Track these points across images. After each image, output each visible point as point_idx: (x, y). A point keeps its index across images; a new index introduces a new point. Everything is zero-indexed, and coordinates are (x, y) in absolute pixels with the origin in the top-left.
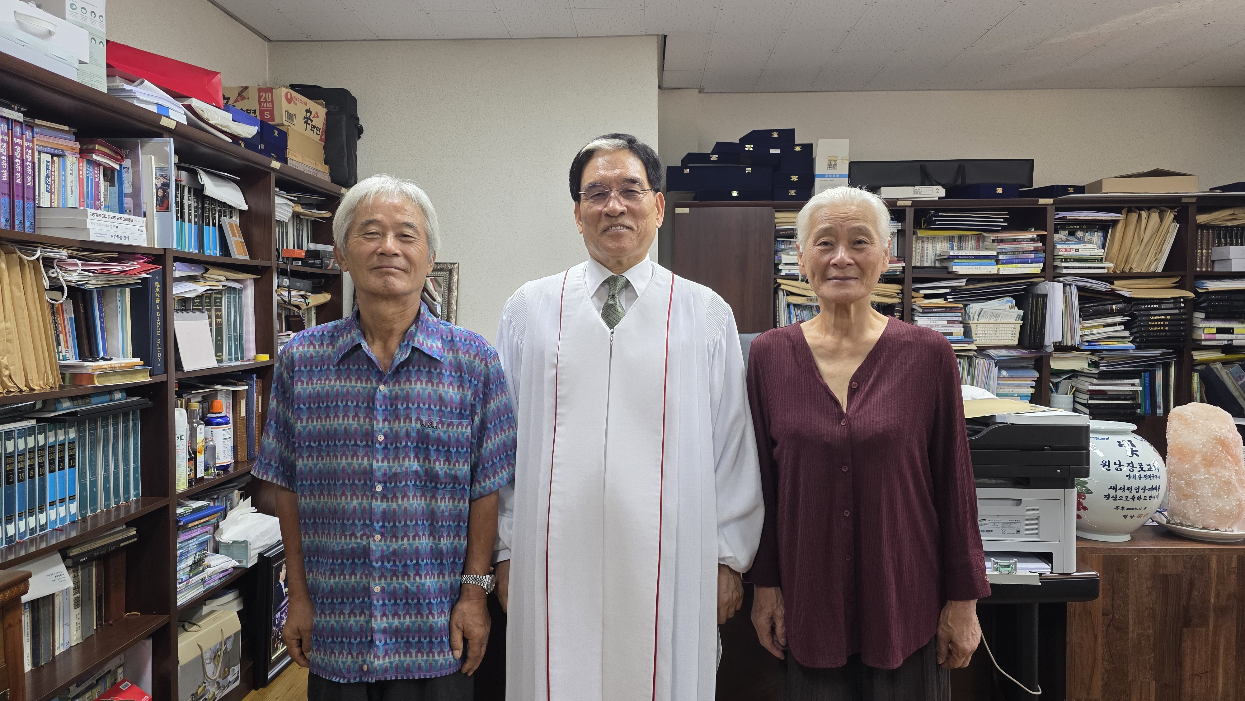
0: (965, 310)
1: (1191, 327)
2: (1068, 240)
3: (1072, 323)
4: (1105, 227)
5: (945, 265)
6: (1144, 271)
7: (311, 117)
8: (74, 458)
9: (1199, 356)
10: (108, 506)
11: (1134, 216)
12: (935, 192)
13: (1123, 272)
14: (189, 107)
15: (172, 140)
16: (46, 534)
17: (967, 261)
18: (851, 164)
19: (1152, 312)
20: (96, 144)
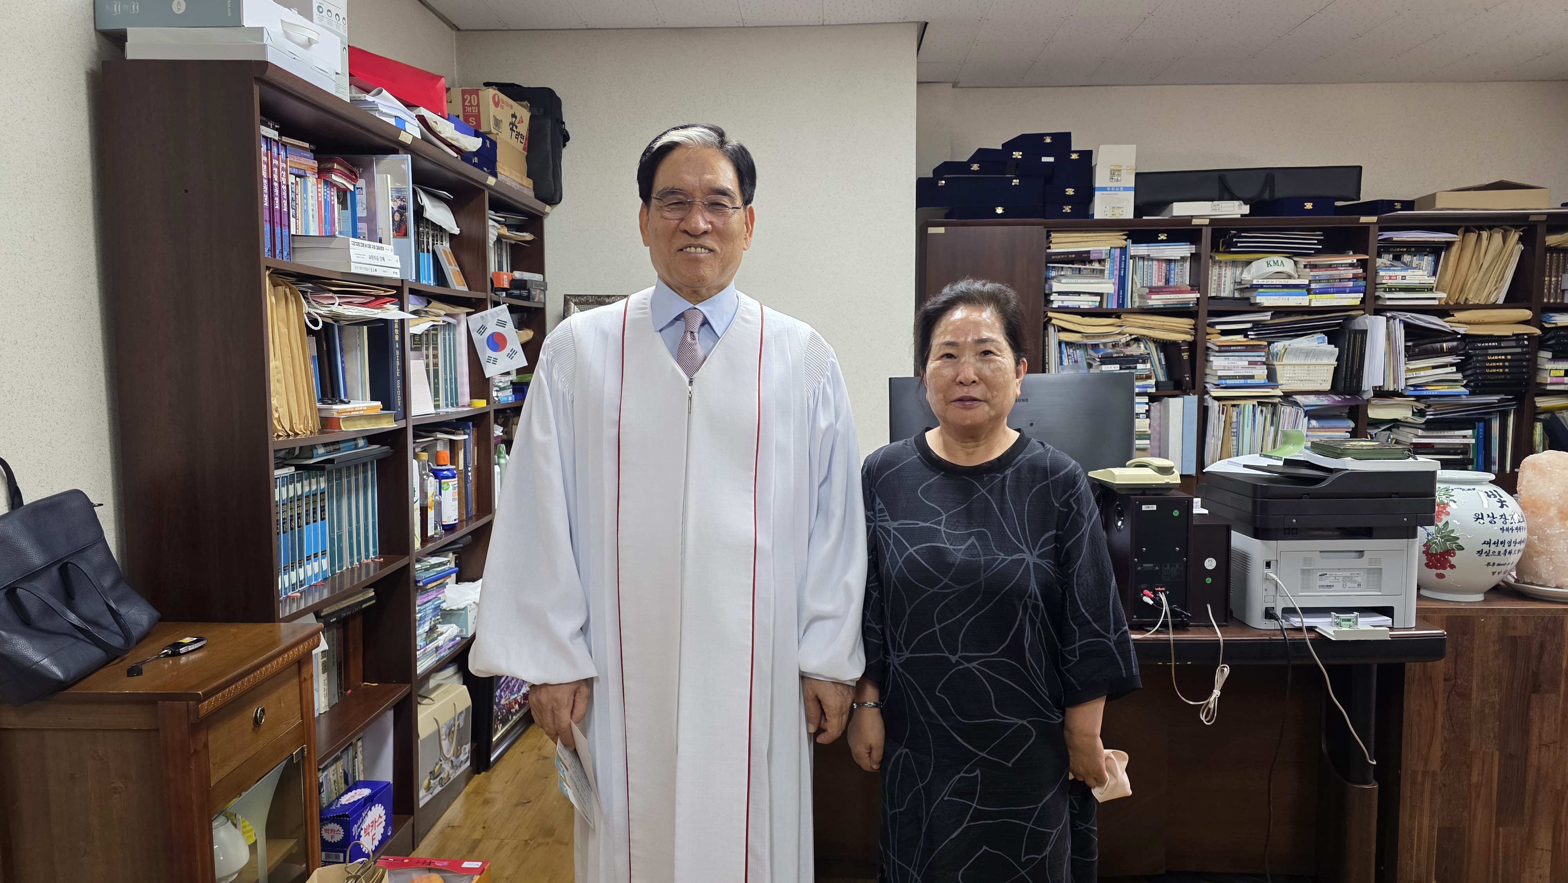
0: (1269, 349)
1: (1535, 369)
2: (1393, 266)
3: (1395, 364)
4: (1436, 250)
5: (1246, 295)
6: (1482, 302)
7: (516, 123)
8: (324, 510)
9: (1542, 403)
10: (352, 563)
11: (1473, 237)
12: (1234, 209)
13: (1457, 304)
14: (422, 119)
15: (409, 156)
16: (304, 591)
17: (1273, 290)
18: (1137, 174)
19: (1490, 351)
20: (334, 162)
